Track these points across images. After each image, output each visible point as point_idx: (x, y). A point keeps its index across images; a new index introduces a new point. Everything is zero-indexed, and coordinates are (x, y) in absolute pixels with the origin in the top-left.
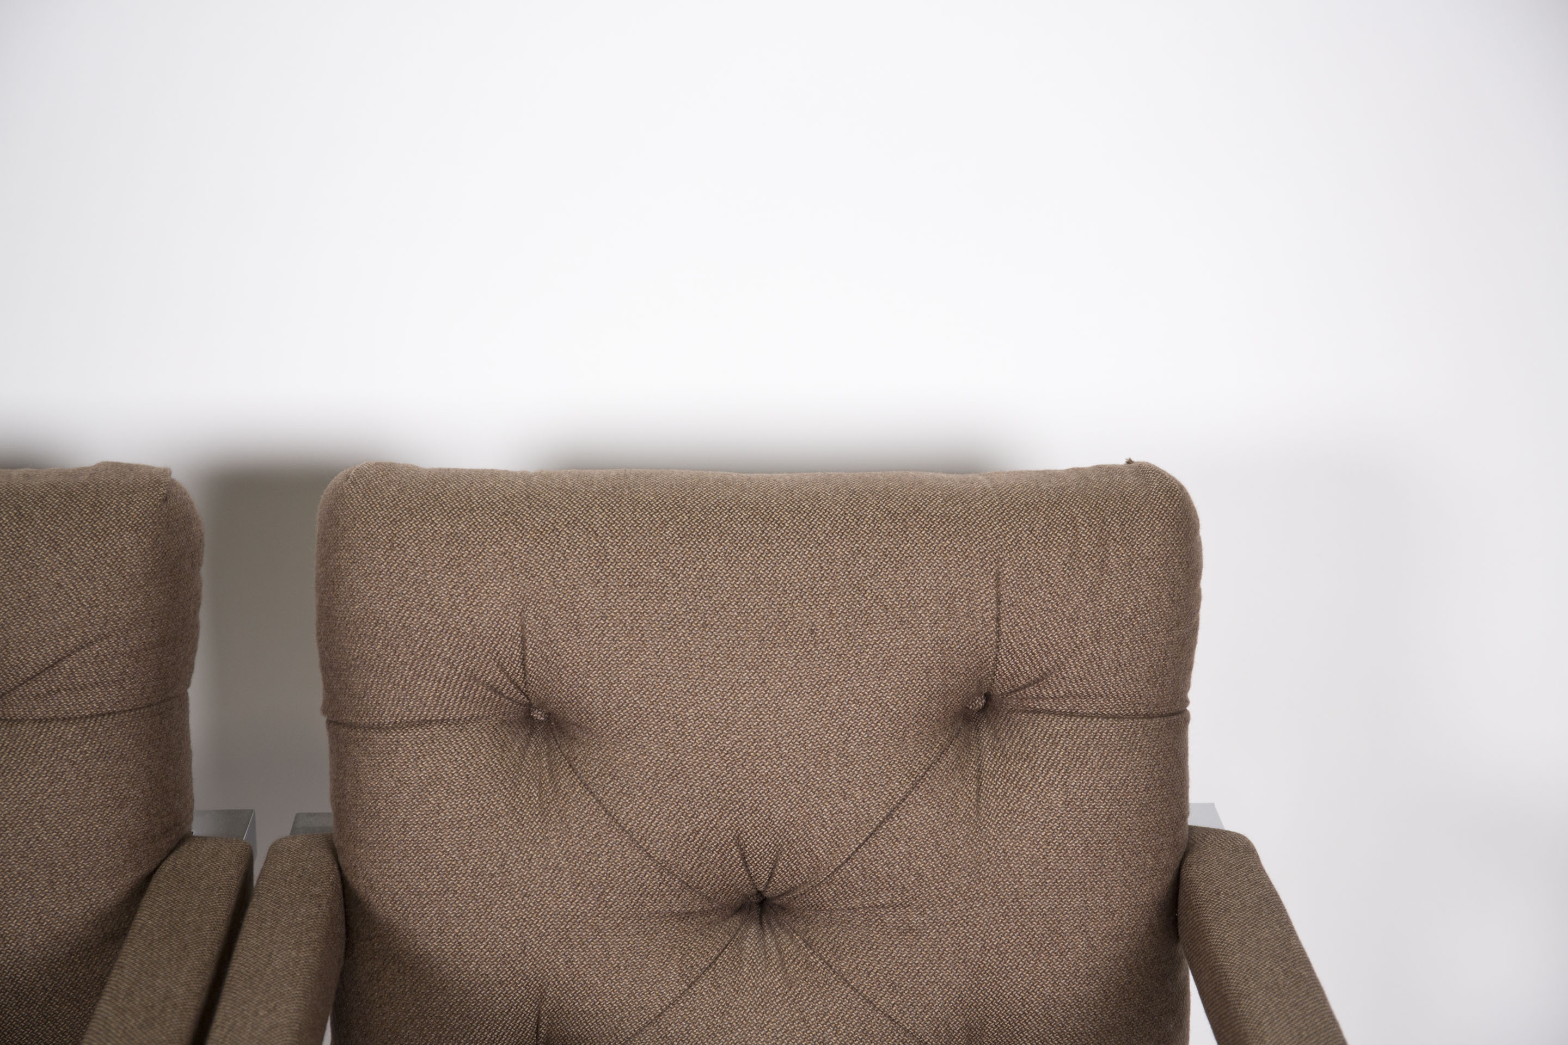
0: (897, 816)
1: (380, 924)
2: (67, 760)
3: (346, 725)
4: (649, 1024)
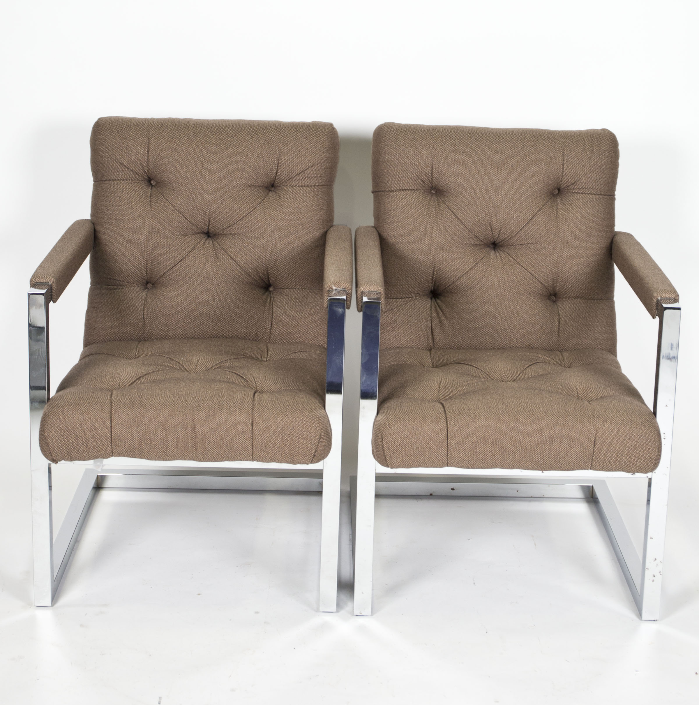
0: (535, 218)
1: (390, 245)
2: (307, 197)
3: (380, 191)
4: (465, 274)
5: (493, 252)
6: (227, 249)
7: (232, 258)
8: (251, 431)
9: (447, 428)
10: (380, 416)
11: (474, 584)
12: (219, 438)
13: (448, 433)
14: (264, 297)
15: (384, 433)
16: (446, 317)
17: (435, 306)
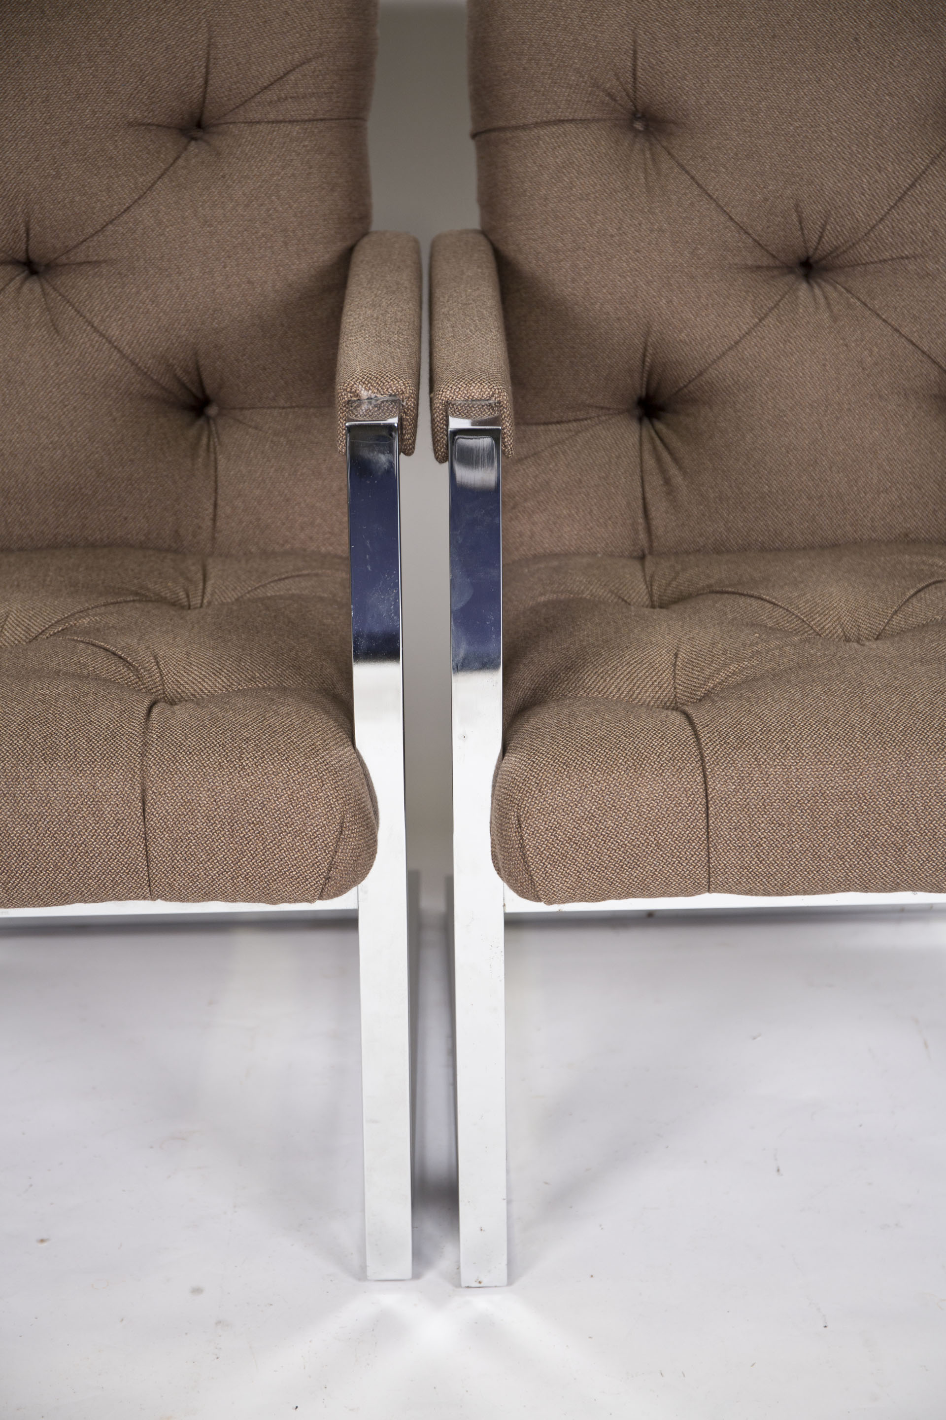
0: (920, 185)
1: (526, 278)
2: (294, 151)
3: (494, 130)
4: (730, 348)
5: (804, 286)
6: (80, 303)
7: (96, 330)
8: (142, 818)
9: (706, 786)
10: (511, 758)
11: (778, 1170)
12: (48, 843)
13: (707, 802)
14: (192, 432)
15: (524, 808)
16: (681, 468)
17: (652, 439)
